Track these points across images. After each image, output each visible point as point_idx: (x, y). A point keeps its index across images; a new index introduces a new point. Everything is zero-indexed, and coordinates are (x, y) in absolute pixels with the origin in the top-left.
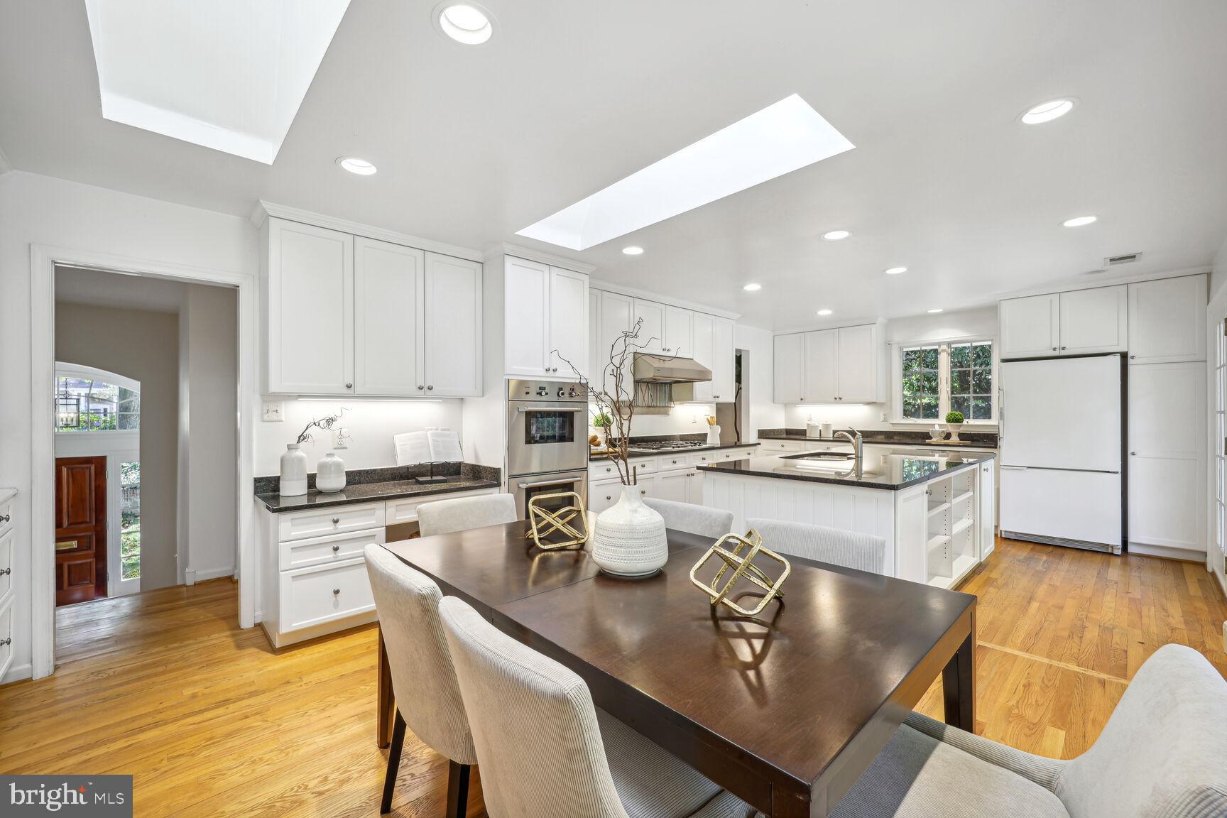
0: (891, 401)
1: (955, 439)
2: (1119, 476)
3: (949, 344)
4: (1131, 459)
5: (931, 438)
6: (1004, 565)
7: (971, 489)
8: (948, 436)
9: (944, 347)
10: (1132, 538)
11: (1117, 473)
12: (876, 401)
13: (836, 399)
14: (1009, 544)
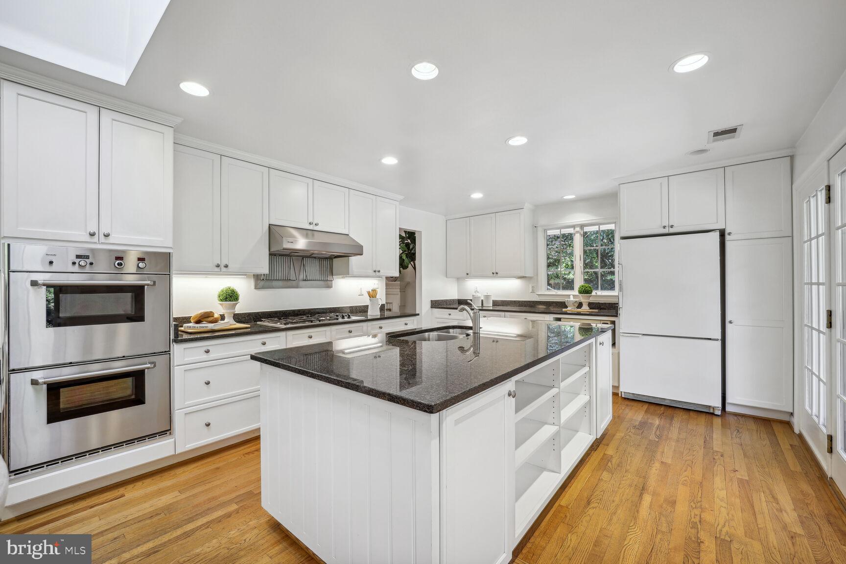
0: (537, 275)
1: (585, 308)
2: (719, 343)
3: (582, 226)
4: (728, 326)
5: (566, 307)
6: (621, 434)
7: (587, 364)
8: (580, 305)
9: (578, 229)
10: (729, 400)
11: (717, 340)
12: (525, 276)
13: (493, 273)
14: (627, 405)
